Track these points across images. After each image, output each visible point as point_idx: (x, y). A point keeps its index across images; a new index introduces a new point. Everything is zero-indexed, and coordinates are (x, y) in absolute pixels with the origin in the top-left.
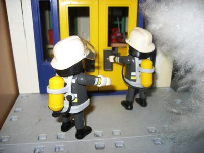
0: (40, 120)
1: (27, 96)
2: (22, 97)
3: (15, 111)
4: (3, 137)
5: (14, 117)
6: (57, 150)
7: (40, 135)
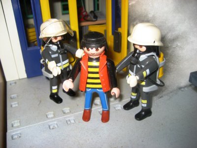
0: (40, 102)
1: (15, 83)
2: (11, 84)
3: (11, 98)
4: (13, 122)
5: (13, 103)
6: (69, 123)
7: (47, 114)
